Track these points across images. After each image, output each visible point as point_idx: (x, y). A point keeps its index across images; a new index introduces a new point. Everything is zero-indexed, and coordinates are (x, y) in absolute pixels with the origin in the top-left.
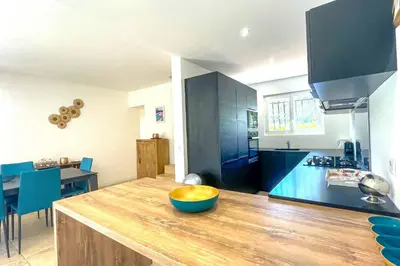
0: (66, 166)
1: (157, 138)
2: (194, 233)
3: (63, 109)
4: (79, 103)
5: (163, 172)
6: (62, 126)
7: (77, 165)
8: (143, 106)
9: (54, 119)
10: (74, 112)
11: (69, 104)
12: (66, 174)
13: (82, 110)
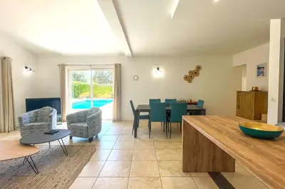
0: (191, 103)
1: (256, 90)
2: (247, 144)
3: (190, 72)
4: (199, 68)
5: (260, 119)
6: (190, 81)
7: (195, 104)
8: (245, 65)
9: (186, 78)
10: (196, 73)
11: (193, 68)
12: (189, 107)
13: (200, 72)
